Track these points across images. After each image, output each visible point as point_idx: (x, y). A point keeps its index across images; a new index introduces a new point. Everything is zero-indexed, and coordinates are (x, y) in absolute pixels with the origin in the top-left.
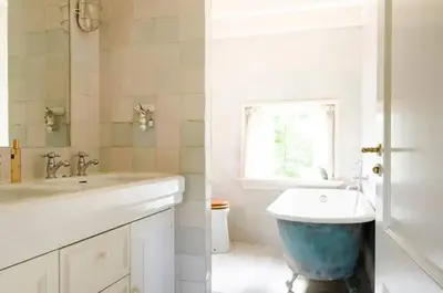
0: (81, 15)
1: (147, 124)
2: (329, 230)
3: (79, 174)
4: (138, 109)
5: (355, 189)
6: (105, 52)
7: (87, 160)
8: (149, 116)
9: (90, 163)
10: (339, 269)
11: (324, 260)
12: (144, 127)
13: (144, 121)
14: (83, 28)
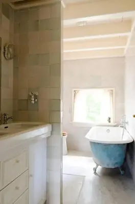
0: (6, 53)
1: (34, 100)
2: (112, 146)
3: (4, 123)
4: (31, 94)
5: (123, 127)
6: (16, 69)
7: (8, 117)
8: (36, 97)
9: (9, 118)
10: (117, 163)
11: (111, 159)
12: (33, 102)
13: (33, 99)
14: (7, 58)
